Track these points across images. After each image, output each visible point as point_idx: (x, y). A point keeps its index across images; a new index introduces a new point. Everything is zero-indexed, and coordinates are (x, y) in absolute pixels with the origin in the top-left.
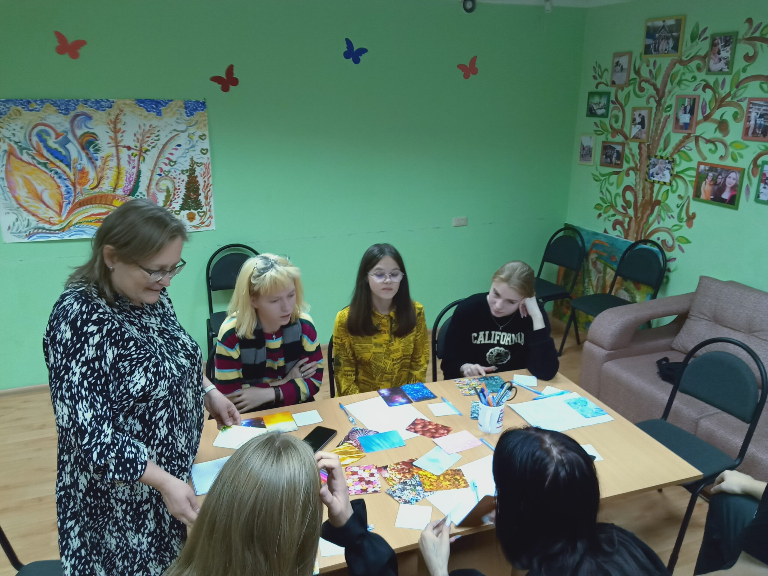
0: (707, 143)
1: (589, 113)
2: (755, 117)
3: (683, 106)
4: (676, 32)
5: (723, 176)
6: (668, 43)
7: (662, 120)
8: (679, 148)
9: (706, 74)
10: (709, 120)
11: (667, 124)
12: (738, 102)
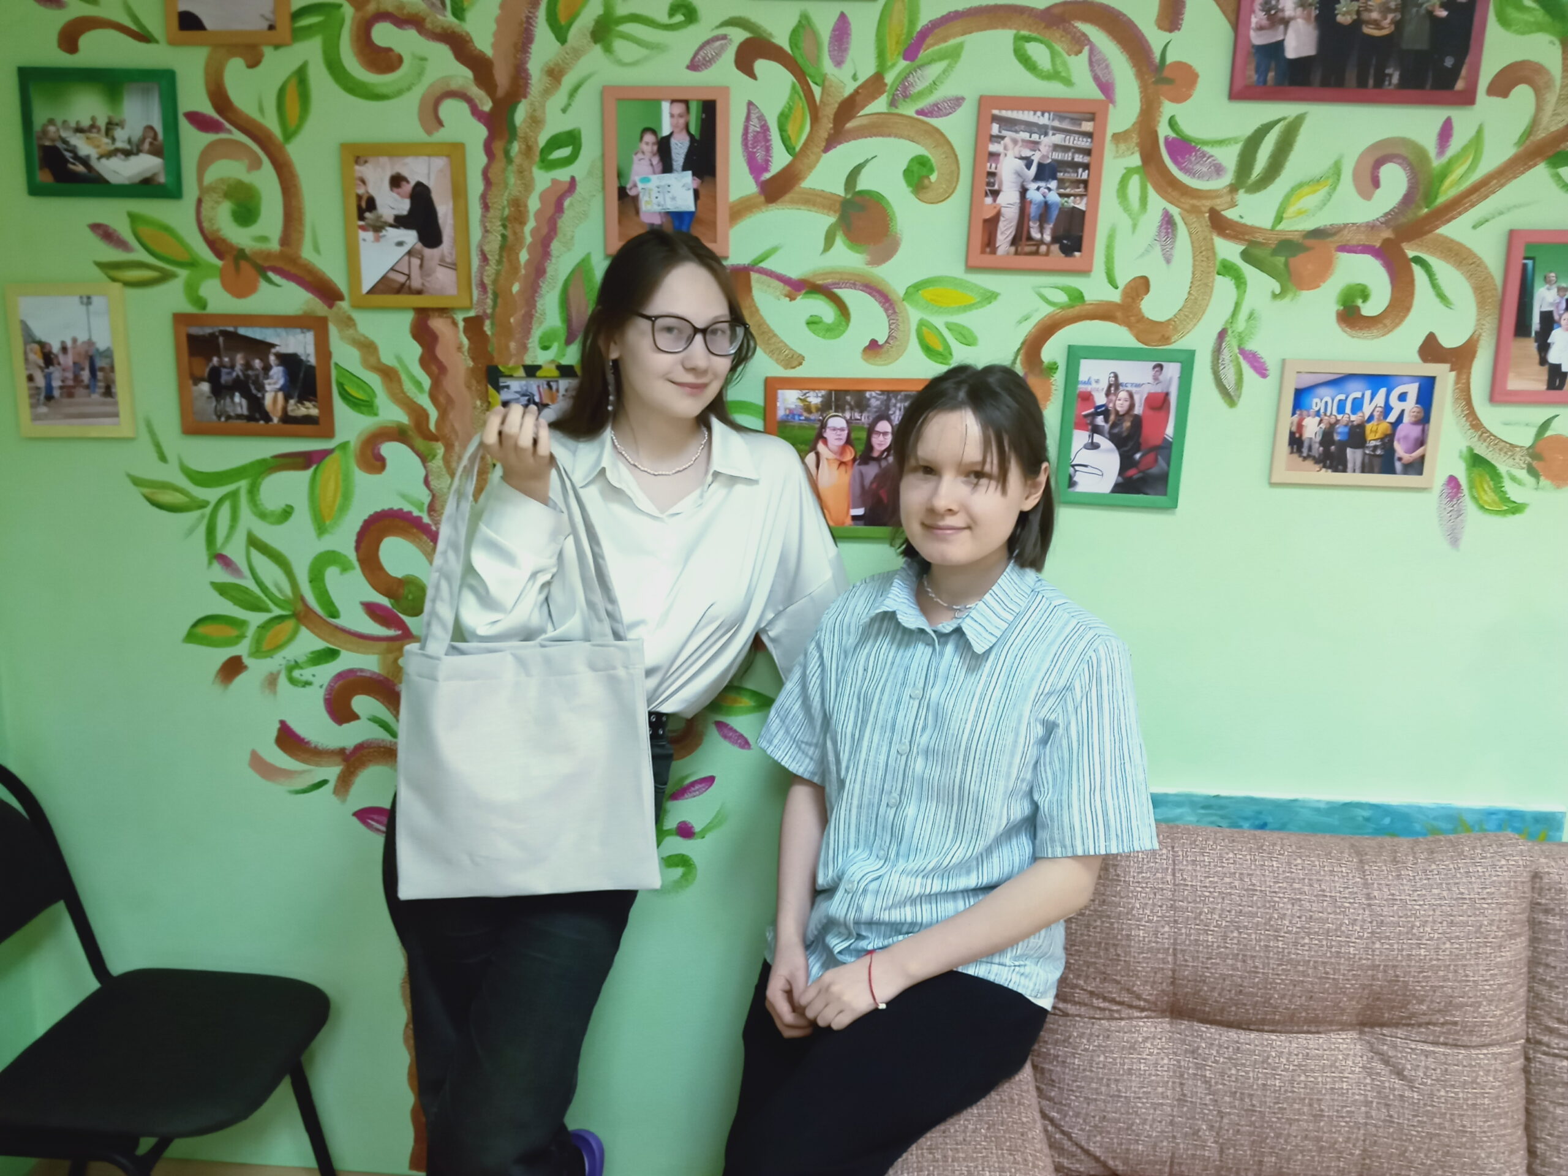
0: (793, 297)
1: (44, 177)
2: (1019, 174)
3: (649, 138)
7: (534, 204)
10: (787, 197)
11: (565, 223)
12: (921, 117)
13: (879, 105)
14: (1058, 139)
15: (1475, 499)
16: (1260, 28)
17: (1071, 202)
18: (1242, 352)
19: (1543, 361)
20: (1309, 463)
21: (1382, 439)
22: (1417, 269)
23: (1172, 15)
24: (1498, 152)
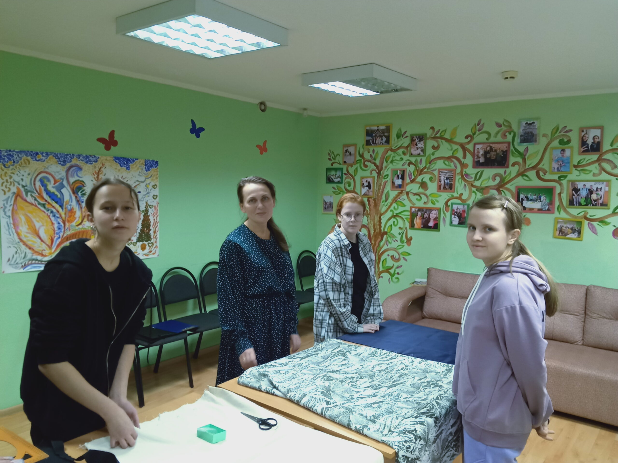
0: (414, 196)
1: (328, 181)
2: (444, 179)
3: (396, 175)
4: (387, 133)
5: (427, 213)
6: (382, 139)
7: (382, 184)
8: (396, 199)
9: (410, 156)
10: (414, 182)
11: (386, 186)
12: (431, 171)
13: (426, 170)
14: (449, 174)
16: (476, 158)
17: (451, 182)
22: (502, 192)
23: (465, 157)
24: (513, 174)
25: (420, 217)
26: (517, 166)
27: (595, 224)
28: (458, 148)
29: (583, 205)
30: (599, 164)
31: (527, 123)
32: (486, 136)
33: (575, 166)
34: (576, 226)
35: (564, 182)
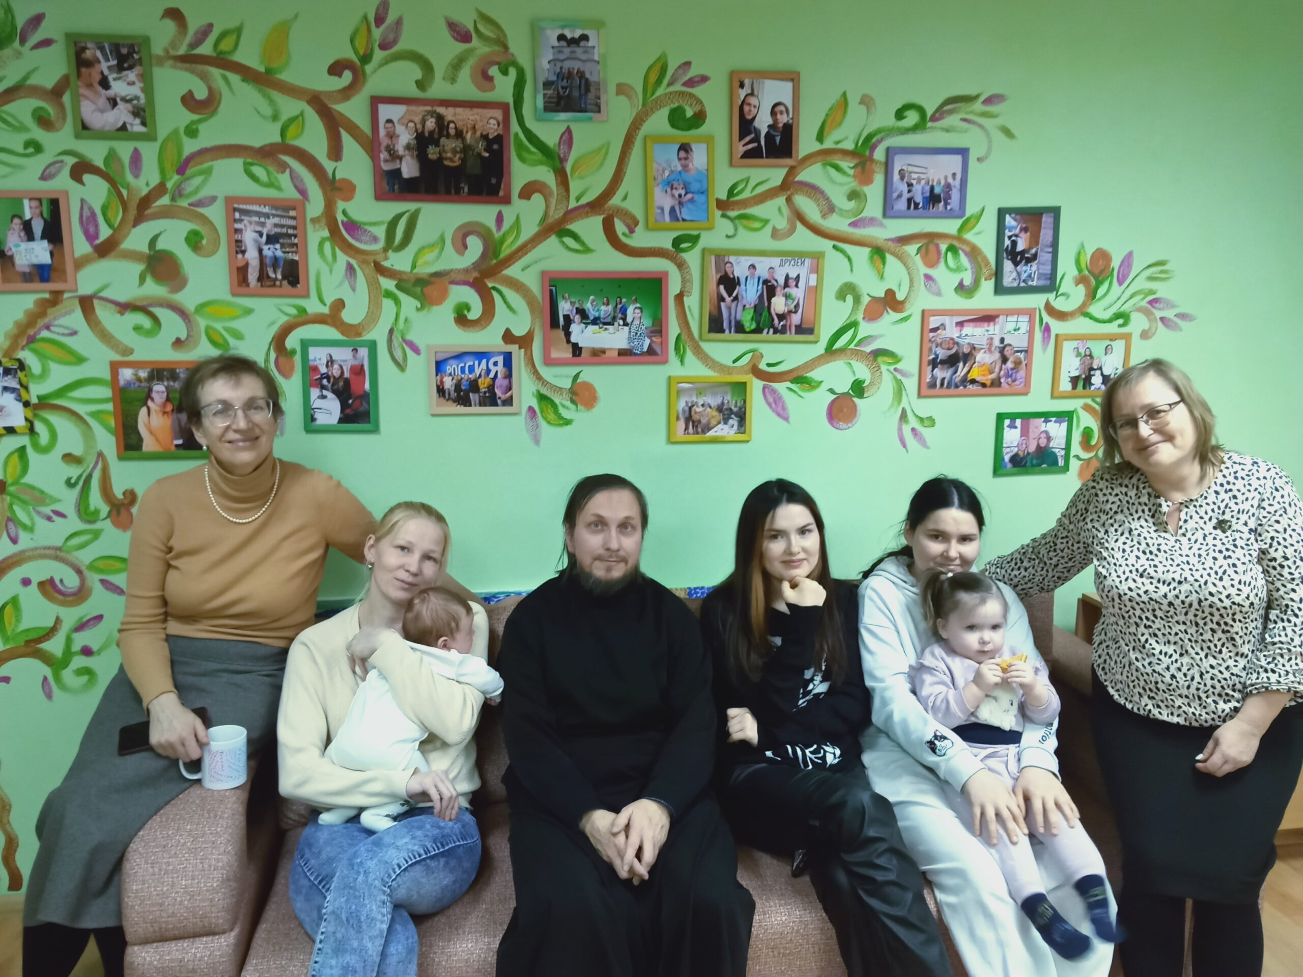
0: (122, 314)
2: (256, 241)
3: (17, 221)
9: (77, 136)
10: (113, 254)
12: (192, 208)
13: (165, 200)
14: (276, 220)
15: (545, 418)
16: (386, 161)
17: (290, 256)
18: (404, 341)
19: (568, 341)
20: (450, 402)
21: (488, 387)
22: (494, 293)
23: (336, 152)
24: (529, 229)
25: (164, 405)
26: (537, 198)
27: (781, 387)
28: (302, 114)
29: (748, 330)
30: (789, 200)
31: (561, 37)
32: (415, 72)
33: (722, 205)
34: (731, 400)
35: (692, 258)
